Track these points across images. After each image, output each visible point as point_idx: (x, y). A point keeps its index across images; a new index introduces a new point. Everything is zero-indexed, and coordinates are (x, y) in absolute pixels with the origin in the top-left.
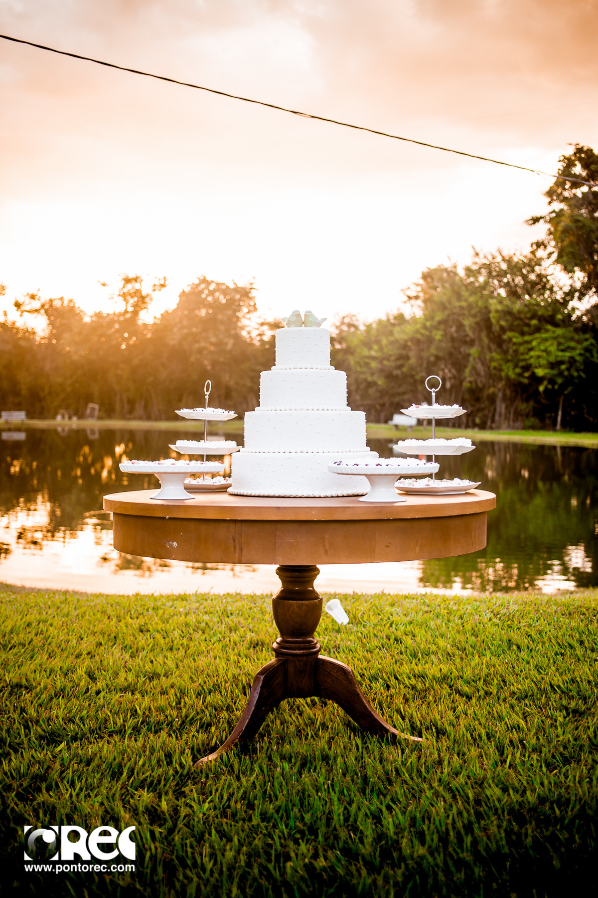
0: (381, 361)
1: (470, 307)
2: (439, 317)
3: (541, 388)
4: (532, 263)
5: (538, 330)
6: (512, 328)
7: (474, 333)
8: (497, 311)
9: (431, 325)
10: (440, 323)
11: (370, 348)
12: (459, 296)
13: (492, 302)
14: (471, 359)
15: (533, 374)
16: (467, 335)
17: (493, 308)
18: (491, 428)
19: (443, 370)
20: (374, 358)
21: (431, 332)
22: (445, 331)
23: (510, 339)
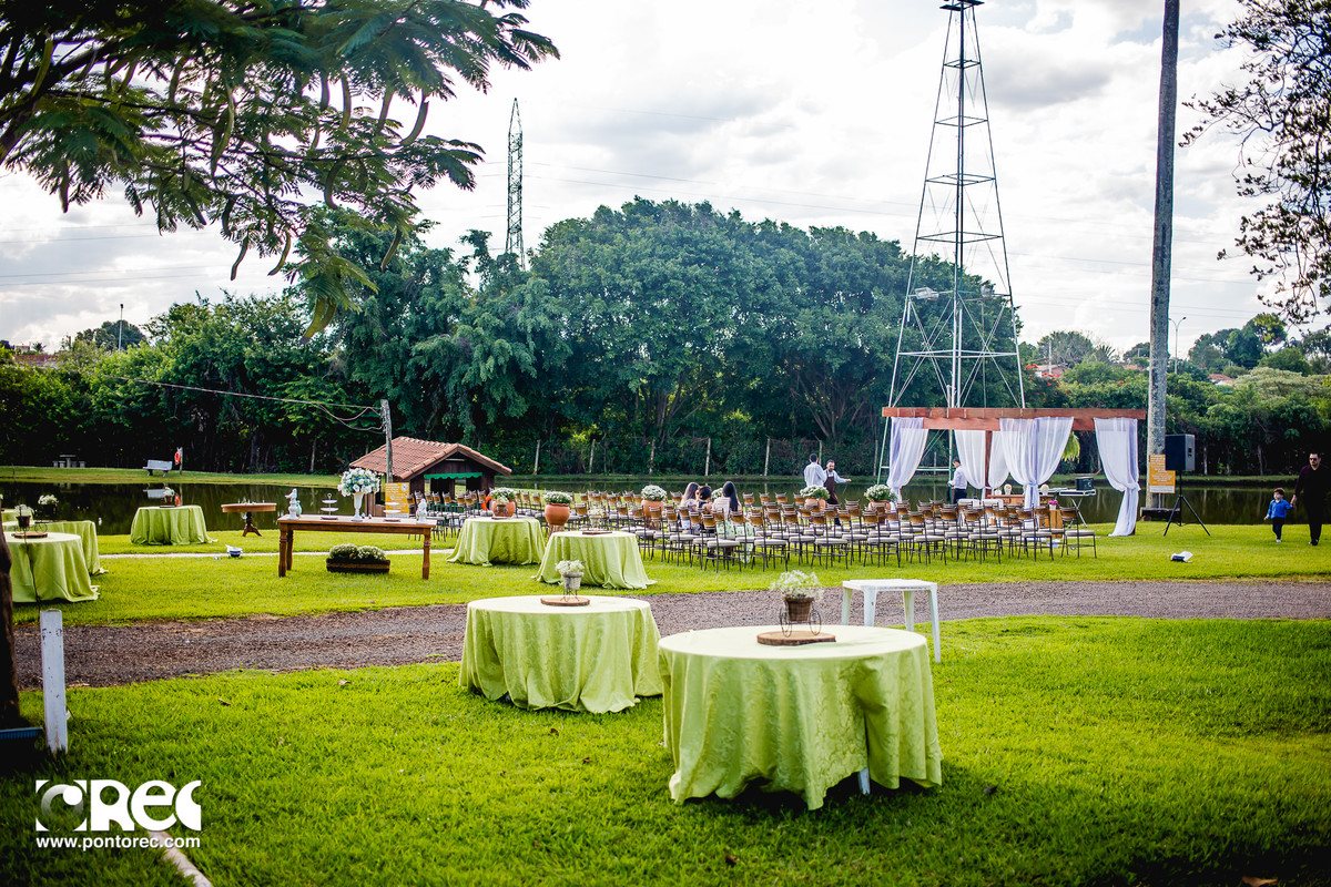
0: (127, 402)
1: (224, 353)
2: (191, 359)
3: (294, 433)
4: (285, 308)
5: (291, 377)
6: (265, 375)
7: (227, 377)
8: (251, 359)
9: (183, 368)
10: (192, 366)
11: (113, 388)
12: (212, 342)
13: (247, 350)
14: (225, 402)
15: (287, 419)
16: (221, 380)
17: (247, 355)
18: (247, 472)
19: (195, 413)
20: (118, 399)
21: (183, 376)
22: (198, 375)
23: (264, 385)
